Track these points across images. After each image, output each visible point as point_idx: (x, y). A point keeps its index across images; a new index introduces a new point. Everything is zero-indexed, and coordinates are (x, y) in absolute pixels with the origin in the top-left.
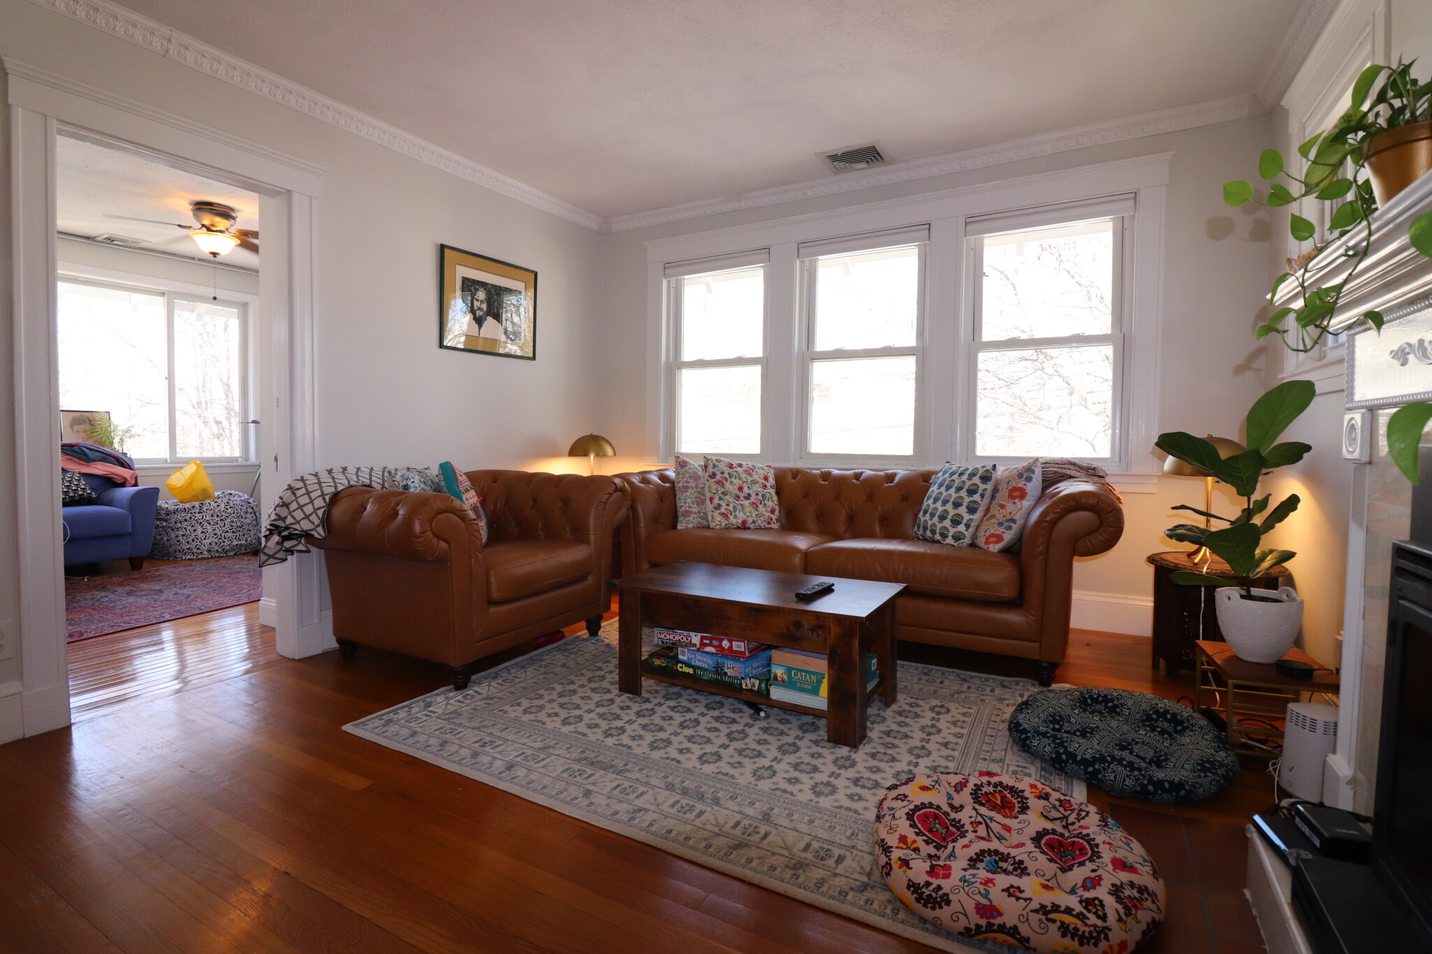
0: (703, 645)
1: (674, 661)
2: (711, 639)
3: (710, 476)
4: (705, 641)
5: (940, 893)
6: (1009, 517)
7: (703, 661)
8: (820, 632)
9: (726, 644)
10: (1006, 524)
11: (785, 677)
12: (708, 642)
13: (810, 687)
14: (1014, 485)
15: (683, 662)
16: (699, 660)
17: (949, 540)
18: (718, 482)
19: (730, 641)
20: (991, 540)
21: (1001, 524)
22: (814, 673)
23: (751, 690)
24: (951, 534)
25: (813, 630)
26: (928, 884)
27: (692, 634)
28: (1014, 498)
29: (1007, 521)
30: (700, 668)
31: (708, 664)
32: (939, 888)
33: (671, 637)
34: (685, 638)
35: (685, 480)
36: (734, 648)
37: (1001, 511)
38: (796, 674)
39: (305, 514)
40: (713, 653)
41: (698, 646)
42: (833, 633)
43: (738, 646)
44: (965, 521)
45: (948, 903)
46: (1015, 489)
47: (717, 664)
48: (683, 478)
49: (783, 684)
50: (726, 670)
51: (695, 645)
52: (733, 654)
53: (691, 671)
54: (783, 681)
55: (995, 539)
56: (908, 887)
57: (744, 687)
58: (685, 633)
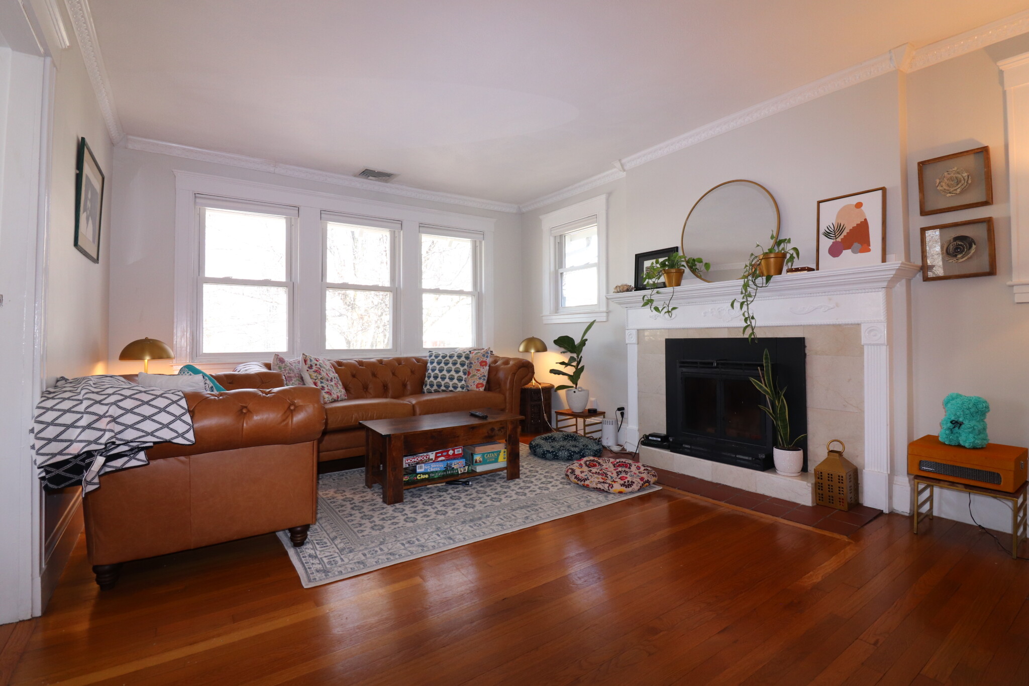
0: (437, 457)
1: (414, 475)
2: (441, 453)
3: (309, 368)
4: (438, 455)
5: (630, 482)
6: (483, 374)
7: (436, 467)
8: (502, 430)
9: (451, 452)
10: (482, 378)
11: (481, 459)
12: (440, 455)
13: (494, 460)
14: (482, 360)
15: (420, 473)
16: (433, 468)
17: (459, 389)
18: (316, 371)
19: (454, 450)
20: (479, 386)
21: (480, 378)
22: (495, 452)
23: (464, 473)
24: (459, 386)
25: (499, 430)
26: (625, 482)
27: (430, 453)
28: (483, 366)
29: (483, 376)
30: (432, 472)
31: (440, 468)
32: (628, 481)
33: (416, 460)
34: (425, 458)
35: (287, 372)
36: (456, 453)
37: (478, 372)
38: (486, 456)
39: (181, 420)
40: (444, 460)
41: (434, 460)
42: (509, 429)
43: (458, 451)
44: (464, 379)
45: (634, 483)
46: (483, 362)
47: (447, 465)
48: (285, 370)
49: (481, 463)
50: (453, 466)
51: (432, 459)
52: (455, 457)
53: (427, 476)
54: (480, 462)
55: (481, 385)
56: (621, 486)
57: (460, 473)
58: (425, 454)
